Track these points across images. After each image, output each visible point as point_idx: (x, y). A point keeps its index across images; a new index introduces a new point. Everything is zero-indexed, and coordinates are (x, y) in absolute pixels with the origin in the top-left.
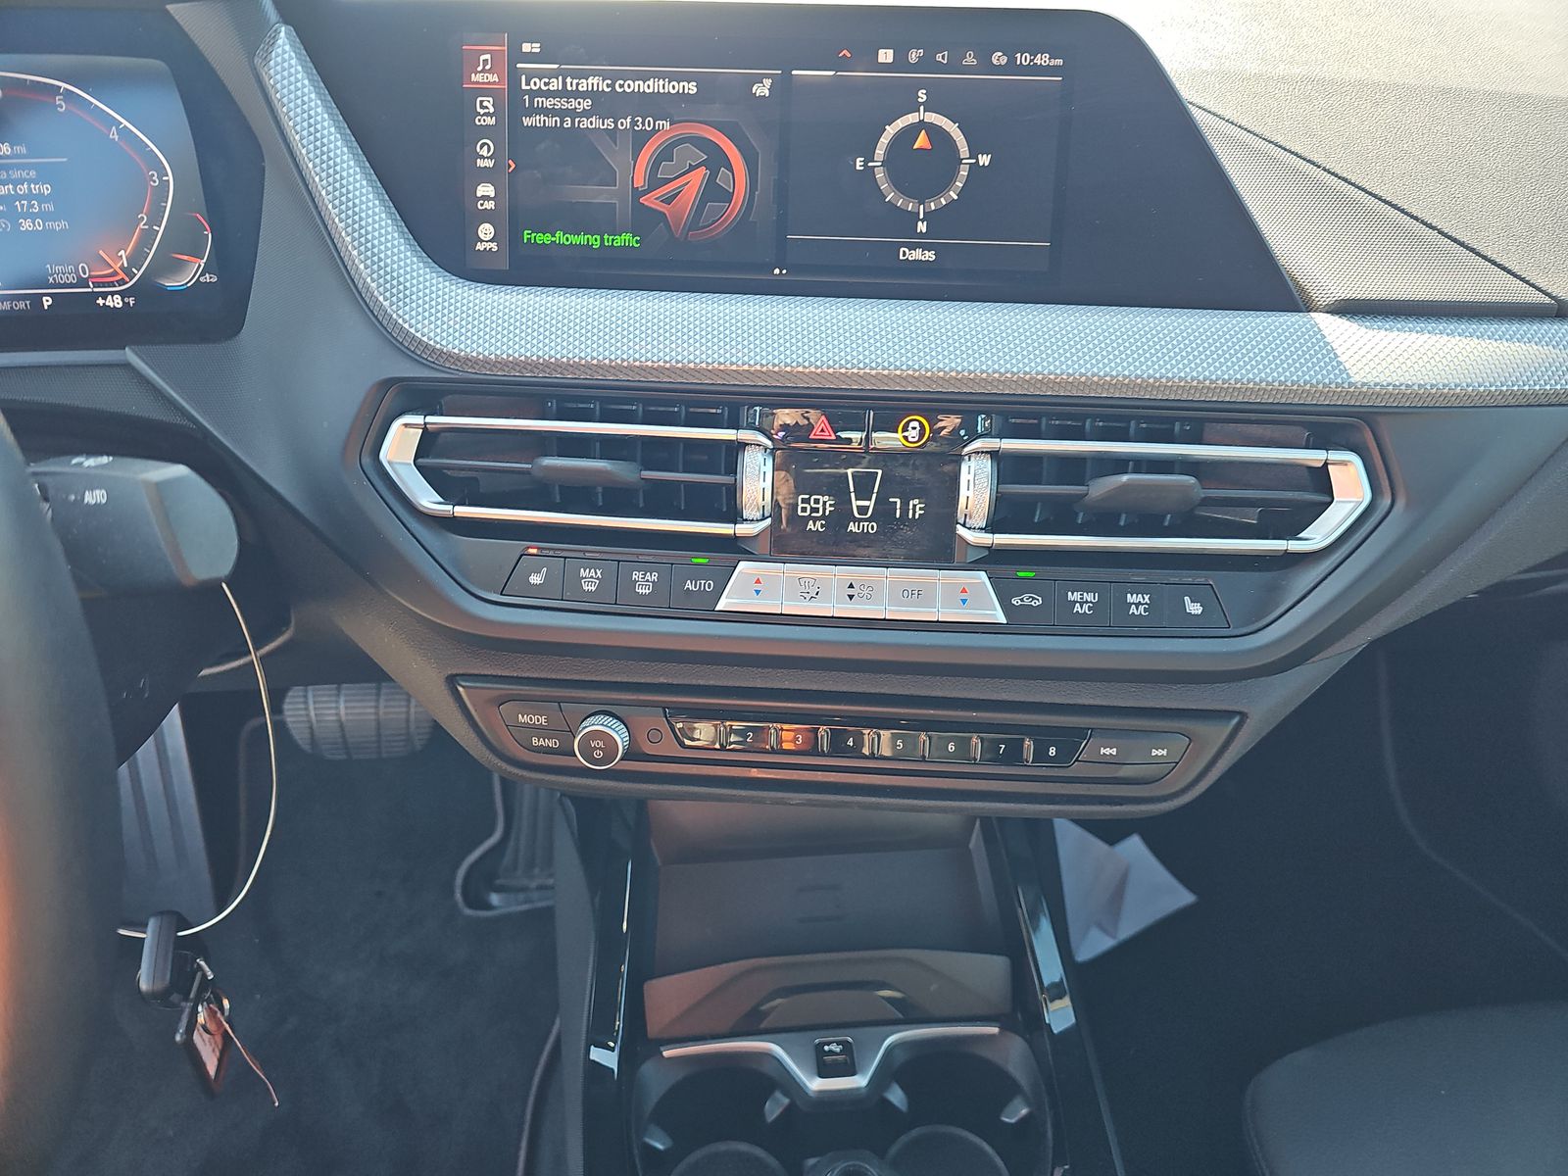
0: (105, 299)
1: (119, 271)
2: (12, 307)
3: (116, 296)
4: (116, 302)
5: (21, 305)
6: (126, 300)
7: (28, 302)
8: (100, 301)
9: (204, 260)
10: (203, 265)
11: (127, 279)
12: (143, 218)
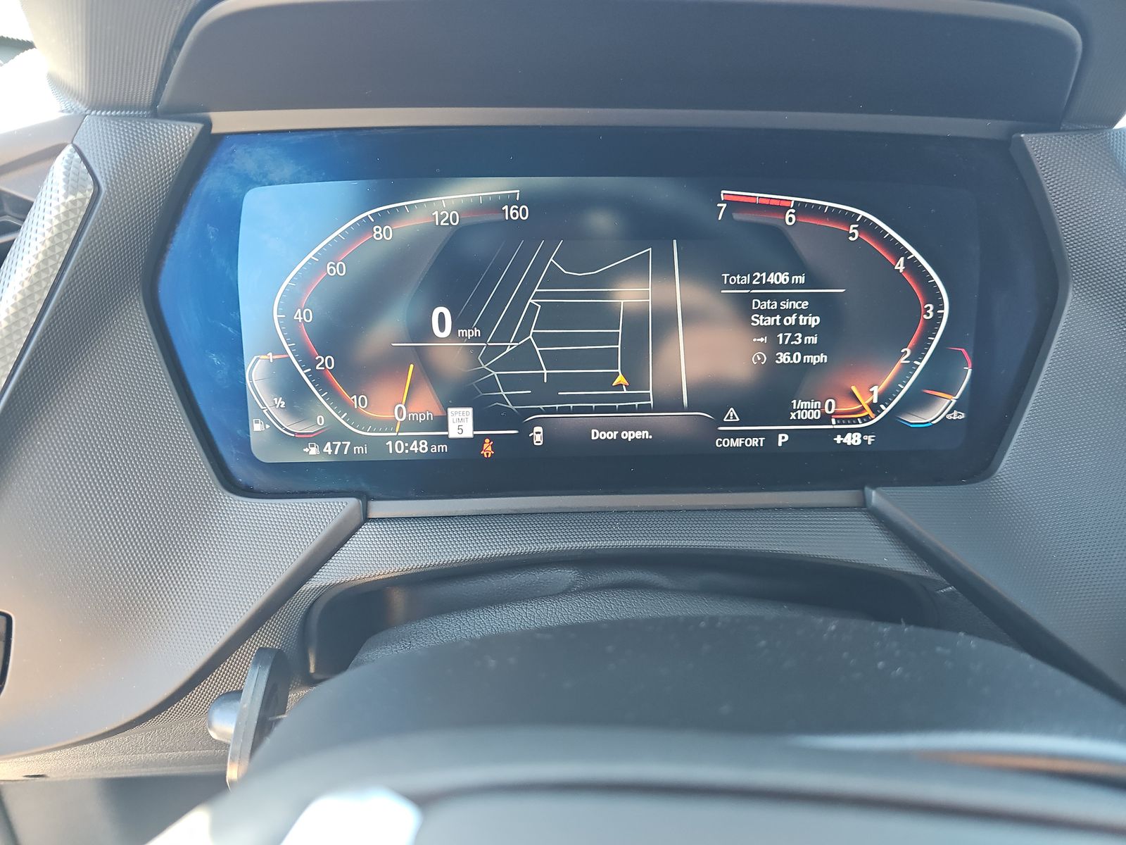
0: (843, 436)
1: (866, 407)
2: (743, 444)
3: (855, 434)
4: (853, 439)
5: (754, 442)
6: (865, 438)
7: (762, 439)
8: (838, 439)
9: (957, 397)
10: (954, 401)
11: (872, 415)
12: (906, 352)
